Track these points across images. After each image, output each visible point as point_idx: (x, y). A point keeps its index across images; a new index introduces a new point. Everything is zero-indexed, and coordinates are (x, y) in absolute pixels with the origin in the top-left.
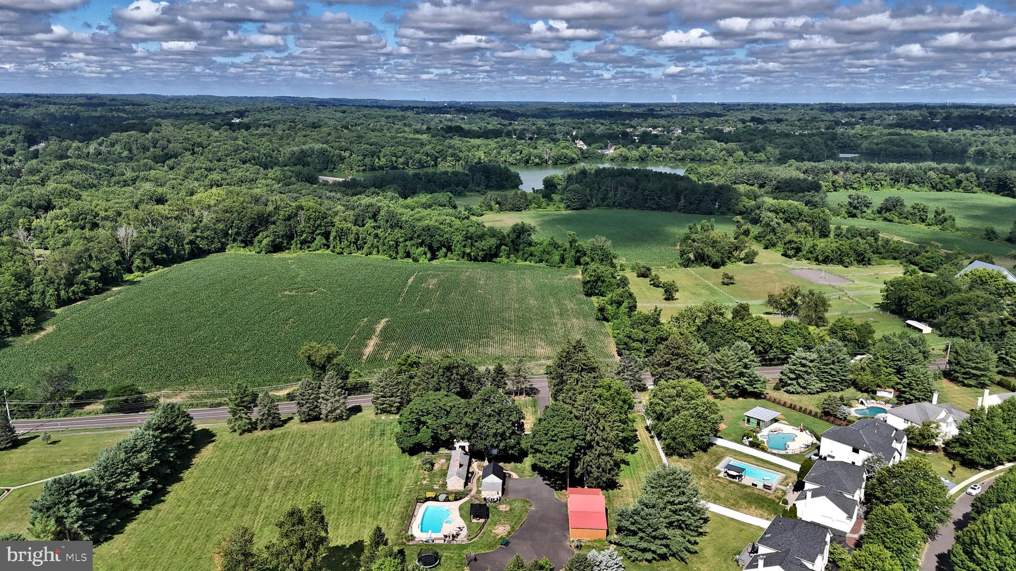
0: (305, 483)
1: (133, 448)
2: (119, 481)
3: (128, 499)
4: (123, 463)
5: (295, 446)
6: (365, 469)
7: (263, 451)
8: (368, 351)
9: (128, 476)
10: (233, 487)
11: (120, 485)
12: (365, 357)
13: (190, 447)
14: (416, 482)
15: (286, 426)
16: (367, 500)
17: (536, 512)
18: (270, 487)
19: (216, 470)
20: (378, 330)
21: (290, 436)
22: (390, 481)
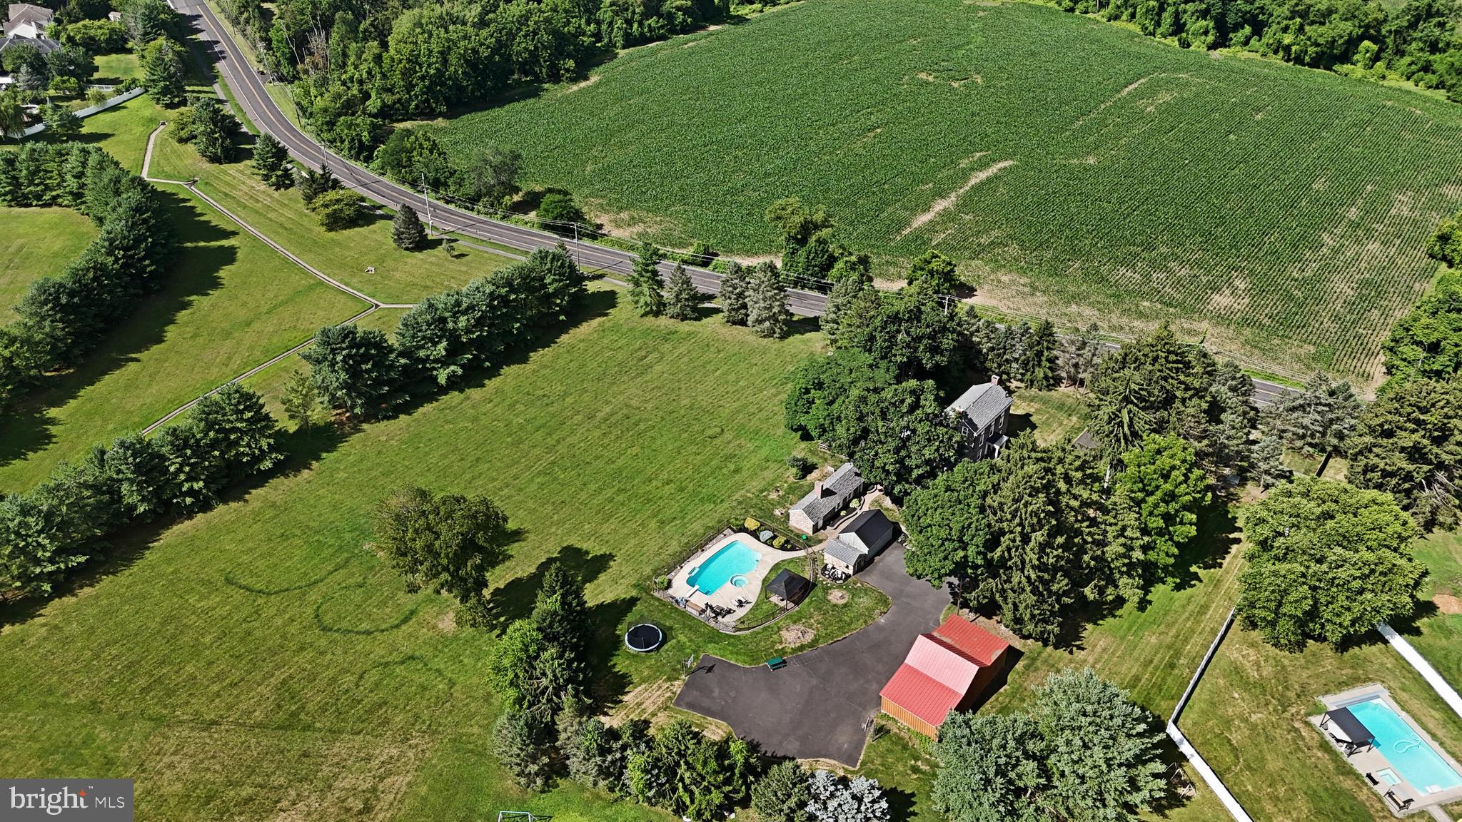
0: (642, 426)
1: (454, 306)
2: (422, 347)
3: (435, 373)
4: (429, 325)
5: (686, 359)
6: (728, 436)
7: (643, 353)
8: (923, 219)
9: (435, 344)
10: (566, 394)
11: (422, 353)
12: (907, 231)
13: (562, 317)
14: (762, 491)
15: (705, 321)
16: (682, 490)
17: (880, 628)
18: (600, 415)
19: (571, 361)
20: (973, 182)
21: (693, 341)
22: (737, 471)
